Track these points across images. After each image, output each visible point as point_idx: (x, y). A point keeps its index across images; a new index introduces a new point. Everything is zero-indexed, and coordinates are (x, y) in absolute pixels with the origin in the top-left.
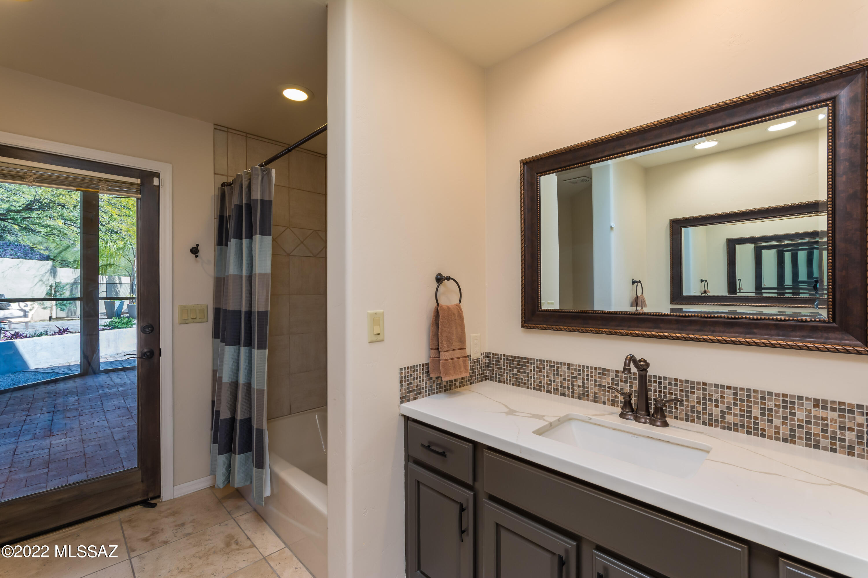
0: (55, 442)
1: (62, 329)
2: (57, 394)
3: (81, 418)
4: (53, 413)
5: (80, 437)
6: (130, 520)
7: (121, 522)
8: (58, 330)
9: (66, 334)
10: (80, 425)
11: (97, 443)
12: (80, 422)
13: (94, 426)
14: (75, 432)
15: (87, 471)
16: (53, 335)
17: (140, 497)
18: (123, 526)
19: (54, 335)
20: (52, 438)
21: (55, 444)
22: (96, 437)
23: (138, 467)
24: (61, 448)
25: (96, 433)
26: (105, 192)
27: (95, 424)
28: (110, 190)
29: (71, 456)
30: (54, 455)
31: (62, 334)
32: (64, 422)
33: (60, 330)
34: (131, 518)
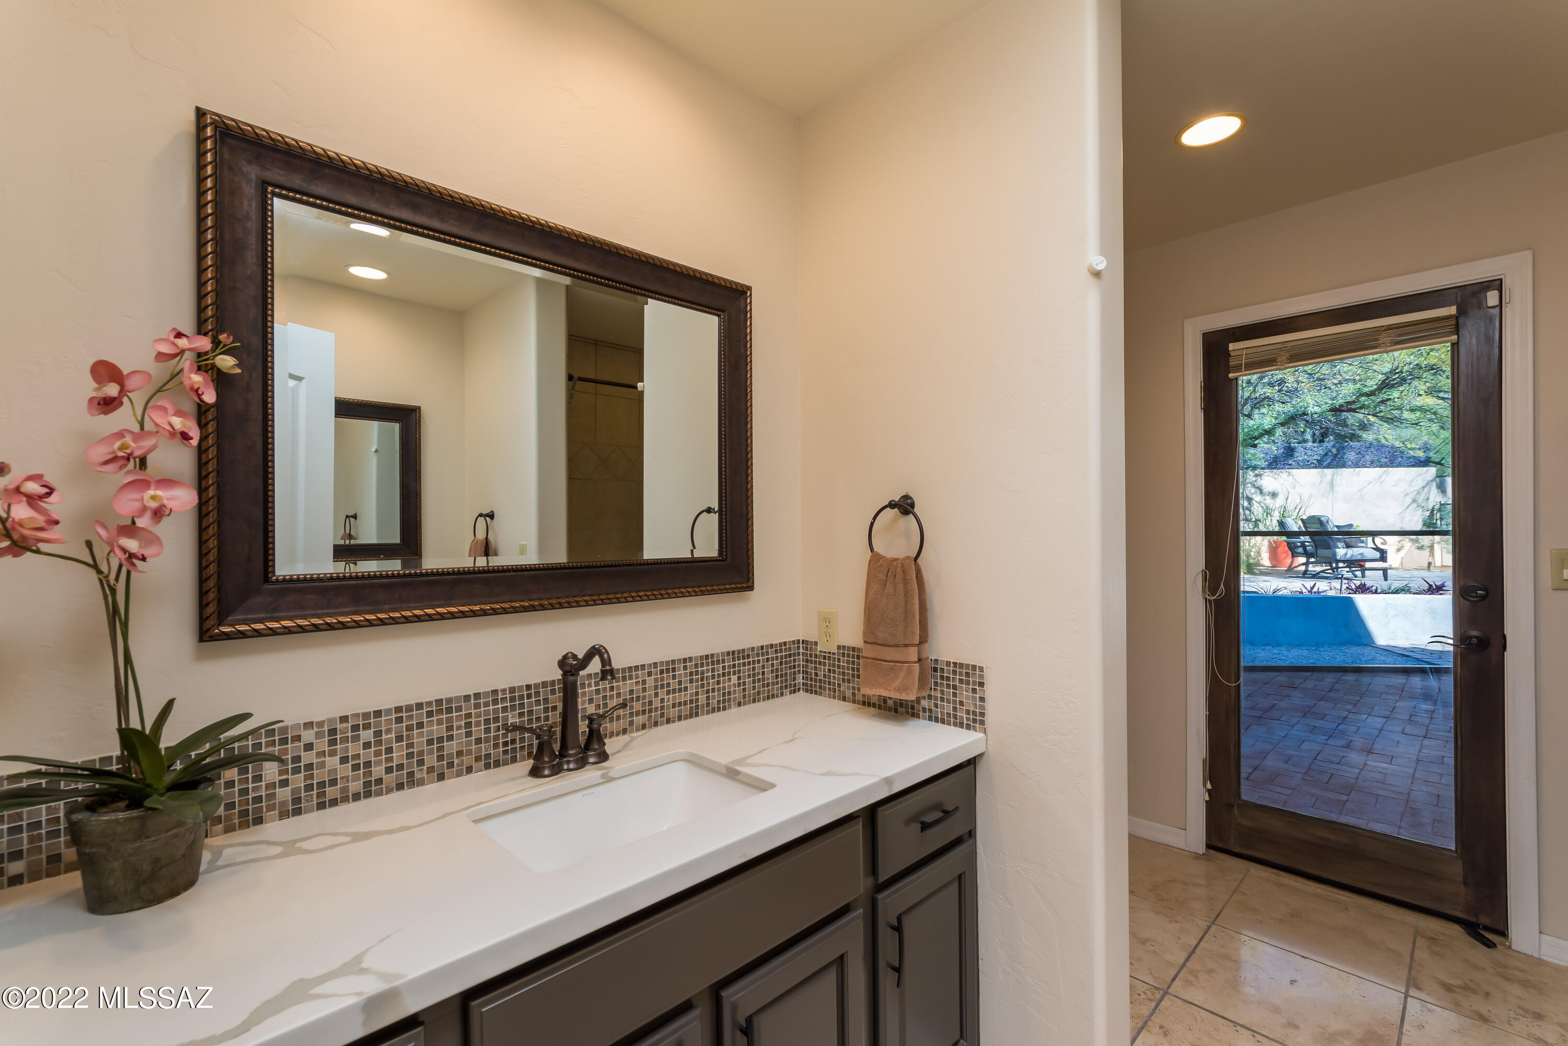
0: (1373, 764)
1: (1434, 585)
2: (1404, 693)
3: (1426, 742)
4: (1385, 719)
5: (1412, 771)
6: (1433, 939)
7: (1417, 933)
8: (1426, 587)
9: (1441, 594)
10: (1420, 751)
11: (1437, 793)
12: (1421, 748)
13: (1442, 763)
14: (1407, 760)
15: (1400, 827)
16: (1417, 593)
17: (1461, 912)
18: (1417, 939)
19: (1419, 594)
20: (1371, 757)
21: (1371, 766)
22: (1439, 782)
23: (1456, 852)
24: (1377, 776)
25: (1441, 775)
26: (1388, 349)
27: (1445, 759)
28: (1397, 343)
29: (1386, 793)
30: (1364, 781)
31: (1432, 594)
32: (1398, 739)
33: (1431, 586)
34: (1436, 937)
